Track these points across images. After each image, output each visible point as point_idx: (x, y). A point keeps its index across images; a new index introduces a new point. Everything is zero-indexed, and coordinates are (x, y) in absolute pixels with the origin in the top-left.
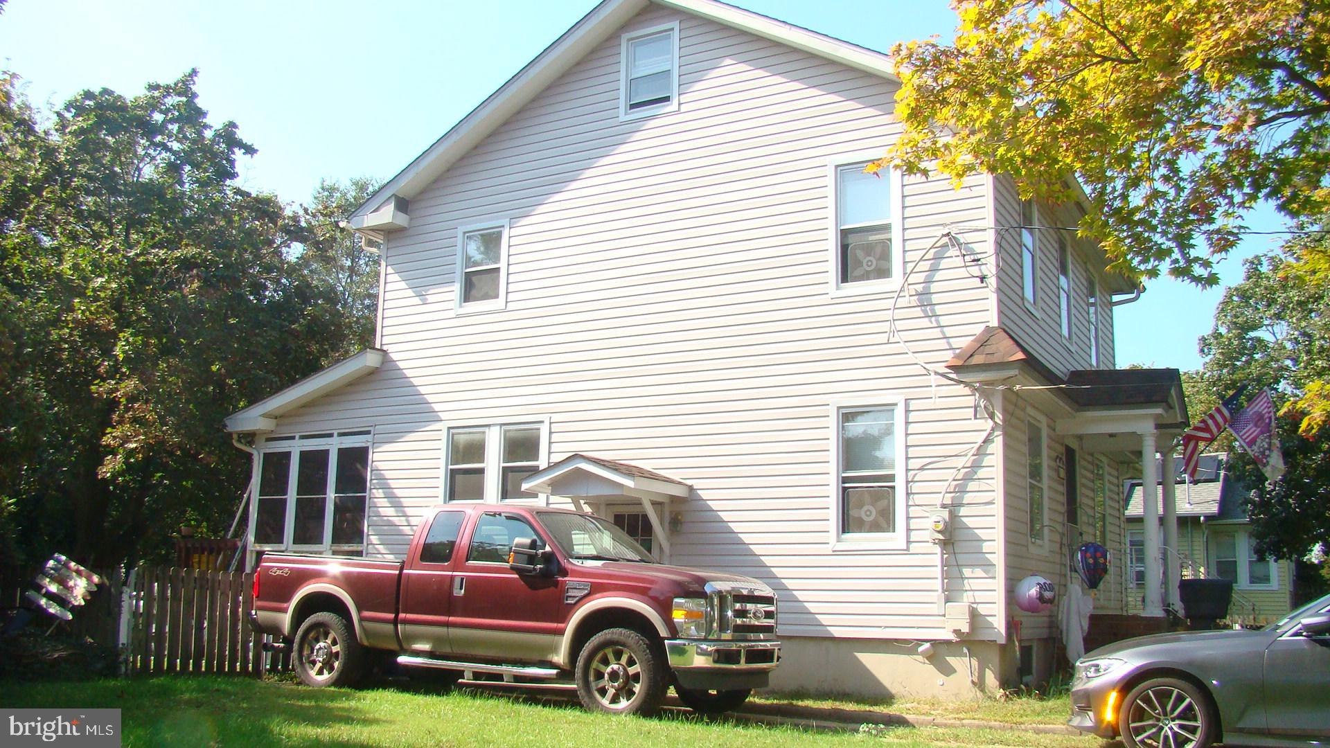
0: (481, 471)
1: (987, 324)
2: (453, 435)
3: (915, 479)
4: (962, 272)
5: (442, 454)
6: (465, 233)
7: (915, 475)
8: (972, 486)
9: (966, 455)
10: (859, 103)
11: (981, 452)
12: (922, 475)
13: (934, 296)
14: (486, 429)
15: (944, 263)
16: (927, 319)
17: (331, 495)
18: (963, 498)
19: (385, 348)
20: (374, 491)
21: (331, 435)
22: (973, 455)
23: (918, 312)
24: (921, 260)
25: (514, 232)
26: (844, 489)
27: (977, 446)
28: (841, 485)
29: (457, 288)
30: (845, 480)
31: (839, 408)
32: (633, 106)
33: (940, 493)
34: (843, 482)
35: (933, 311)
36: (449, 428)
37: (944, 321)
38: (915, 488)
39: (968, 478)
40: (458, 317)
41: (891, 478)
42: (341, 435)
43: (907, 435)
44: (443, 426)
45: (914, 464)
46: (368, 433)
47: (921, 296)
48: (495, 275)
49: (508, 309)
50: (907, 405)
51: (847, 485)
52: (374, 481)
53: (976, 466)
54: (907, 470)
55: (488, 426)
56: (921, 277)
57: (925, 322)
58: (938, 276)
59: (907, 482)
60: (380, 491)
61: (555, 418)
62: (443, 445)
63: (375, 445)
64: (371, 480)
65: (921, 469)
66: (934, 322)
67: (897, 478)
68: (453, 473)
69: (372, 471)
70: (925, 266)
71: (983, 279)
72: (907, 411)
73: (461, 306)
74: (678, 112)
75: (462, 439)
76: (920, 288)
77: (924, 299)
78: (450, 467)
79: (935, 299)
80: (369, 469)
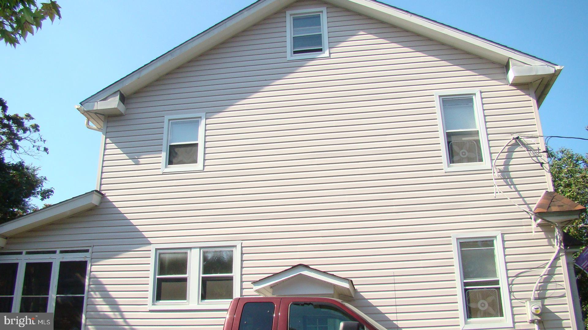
0: (185, 280)
1: (547, 190)
2: (160, 254)
3: (513, 283)
4: (529, 160)
5: (151, 267)
6: (169, 120)
7: (513, 280)
8: (550, 286)
9: (544, 268)
10: (449, 63)
11: (553, 266)
12: (517, 280)
13: (511, 173)
14: (189, 251)
15: (515, 155)
16: (508, 187)
17: (53, 295)
18: (545, 294)
19: (103, 192)
20: (92, 293)
21: (54, 252)
22: (549, 267)
23: (502, 182)
24: (502, 152)
25: (209, 121)
26: (466, 290)
27: (550, 262)
28: (464, 288)
29: (164, 156)
30: (466, 284)
31: (457, 239)
32: (295, 52)
33: (532, 291)
34: (465, 286)
35: (512, 182)
36: (156, 249)
37: (519, 187)
38: (514, 287)
39: (547, 281)
40: (164, 174)
41: (497, 282)
42: (62, 252)
43: (505, 255)
44: (153, 248)
45: (512, 273)
46: (87, 251)
47: (503, 173)
48: (194, 148)
49: (204, 171)
50: (503, 237)
51: (467, 287)
52: (92, 286)
53: (551, 274)
54: (508, 277)
55: (190, 248)
56: (502, 162)
57: (507, 188)
58: (512, 162)
59: (509, 285)
60: (97, 293)
61: (245, 243)
62: (152, 260)
63: (93, 260)
64: (89, 285)
65: (517, 276)
66: (513, 188)
67: (500, 282)
68: (160, 281)
69: (90, 278)
70: (504, 155)
71: (542, 164)
72: (503, 241)
73: (166, 167)
74: (329, 58)
75: (167, 257)
76: (502, 168)
77: (505, 175)
78: (157, 277)
79: (512, 174)
80: (87, 277)
